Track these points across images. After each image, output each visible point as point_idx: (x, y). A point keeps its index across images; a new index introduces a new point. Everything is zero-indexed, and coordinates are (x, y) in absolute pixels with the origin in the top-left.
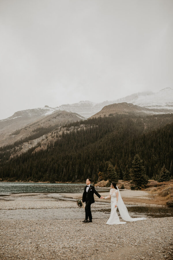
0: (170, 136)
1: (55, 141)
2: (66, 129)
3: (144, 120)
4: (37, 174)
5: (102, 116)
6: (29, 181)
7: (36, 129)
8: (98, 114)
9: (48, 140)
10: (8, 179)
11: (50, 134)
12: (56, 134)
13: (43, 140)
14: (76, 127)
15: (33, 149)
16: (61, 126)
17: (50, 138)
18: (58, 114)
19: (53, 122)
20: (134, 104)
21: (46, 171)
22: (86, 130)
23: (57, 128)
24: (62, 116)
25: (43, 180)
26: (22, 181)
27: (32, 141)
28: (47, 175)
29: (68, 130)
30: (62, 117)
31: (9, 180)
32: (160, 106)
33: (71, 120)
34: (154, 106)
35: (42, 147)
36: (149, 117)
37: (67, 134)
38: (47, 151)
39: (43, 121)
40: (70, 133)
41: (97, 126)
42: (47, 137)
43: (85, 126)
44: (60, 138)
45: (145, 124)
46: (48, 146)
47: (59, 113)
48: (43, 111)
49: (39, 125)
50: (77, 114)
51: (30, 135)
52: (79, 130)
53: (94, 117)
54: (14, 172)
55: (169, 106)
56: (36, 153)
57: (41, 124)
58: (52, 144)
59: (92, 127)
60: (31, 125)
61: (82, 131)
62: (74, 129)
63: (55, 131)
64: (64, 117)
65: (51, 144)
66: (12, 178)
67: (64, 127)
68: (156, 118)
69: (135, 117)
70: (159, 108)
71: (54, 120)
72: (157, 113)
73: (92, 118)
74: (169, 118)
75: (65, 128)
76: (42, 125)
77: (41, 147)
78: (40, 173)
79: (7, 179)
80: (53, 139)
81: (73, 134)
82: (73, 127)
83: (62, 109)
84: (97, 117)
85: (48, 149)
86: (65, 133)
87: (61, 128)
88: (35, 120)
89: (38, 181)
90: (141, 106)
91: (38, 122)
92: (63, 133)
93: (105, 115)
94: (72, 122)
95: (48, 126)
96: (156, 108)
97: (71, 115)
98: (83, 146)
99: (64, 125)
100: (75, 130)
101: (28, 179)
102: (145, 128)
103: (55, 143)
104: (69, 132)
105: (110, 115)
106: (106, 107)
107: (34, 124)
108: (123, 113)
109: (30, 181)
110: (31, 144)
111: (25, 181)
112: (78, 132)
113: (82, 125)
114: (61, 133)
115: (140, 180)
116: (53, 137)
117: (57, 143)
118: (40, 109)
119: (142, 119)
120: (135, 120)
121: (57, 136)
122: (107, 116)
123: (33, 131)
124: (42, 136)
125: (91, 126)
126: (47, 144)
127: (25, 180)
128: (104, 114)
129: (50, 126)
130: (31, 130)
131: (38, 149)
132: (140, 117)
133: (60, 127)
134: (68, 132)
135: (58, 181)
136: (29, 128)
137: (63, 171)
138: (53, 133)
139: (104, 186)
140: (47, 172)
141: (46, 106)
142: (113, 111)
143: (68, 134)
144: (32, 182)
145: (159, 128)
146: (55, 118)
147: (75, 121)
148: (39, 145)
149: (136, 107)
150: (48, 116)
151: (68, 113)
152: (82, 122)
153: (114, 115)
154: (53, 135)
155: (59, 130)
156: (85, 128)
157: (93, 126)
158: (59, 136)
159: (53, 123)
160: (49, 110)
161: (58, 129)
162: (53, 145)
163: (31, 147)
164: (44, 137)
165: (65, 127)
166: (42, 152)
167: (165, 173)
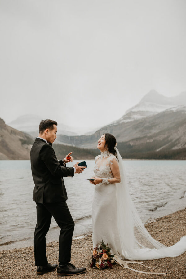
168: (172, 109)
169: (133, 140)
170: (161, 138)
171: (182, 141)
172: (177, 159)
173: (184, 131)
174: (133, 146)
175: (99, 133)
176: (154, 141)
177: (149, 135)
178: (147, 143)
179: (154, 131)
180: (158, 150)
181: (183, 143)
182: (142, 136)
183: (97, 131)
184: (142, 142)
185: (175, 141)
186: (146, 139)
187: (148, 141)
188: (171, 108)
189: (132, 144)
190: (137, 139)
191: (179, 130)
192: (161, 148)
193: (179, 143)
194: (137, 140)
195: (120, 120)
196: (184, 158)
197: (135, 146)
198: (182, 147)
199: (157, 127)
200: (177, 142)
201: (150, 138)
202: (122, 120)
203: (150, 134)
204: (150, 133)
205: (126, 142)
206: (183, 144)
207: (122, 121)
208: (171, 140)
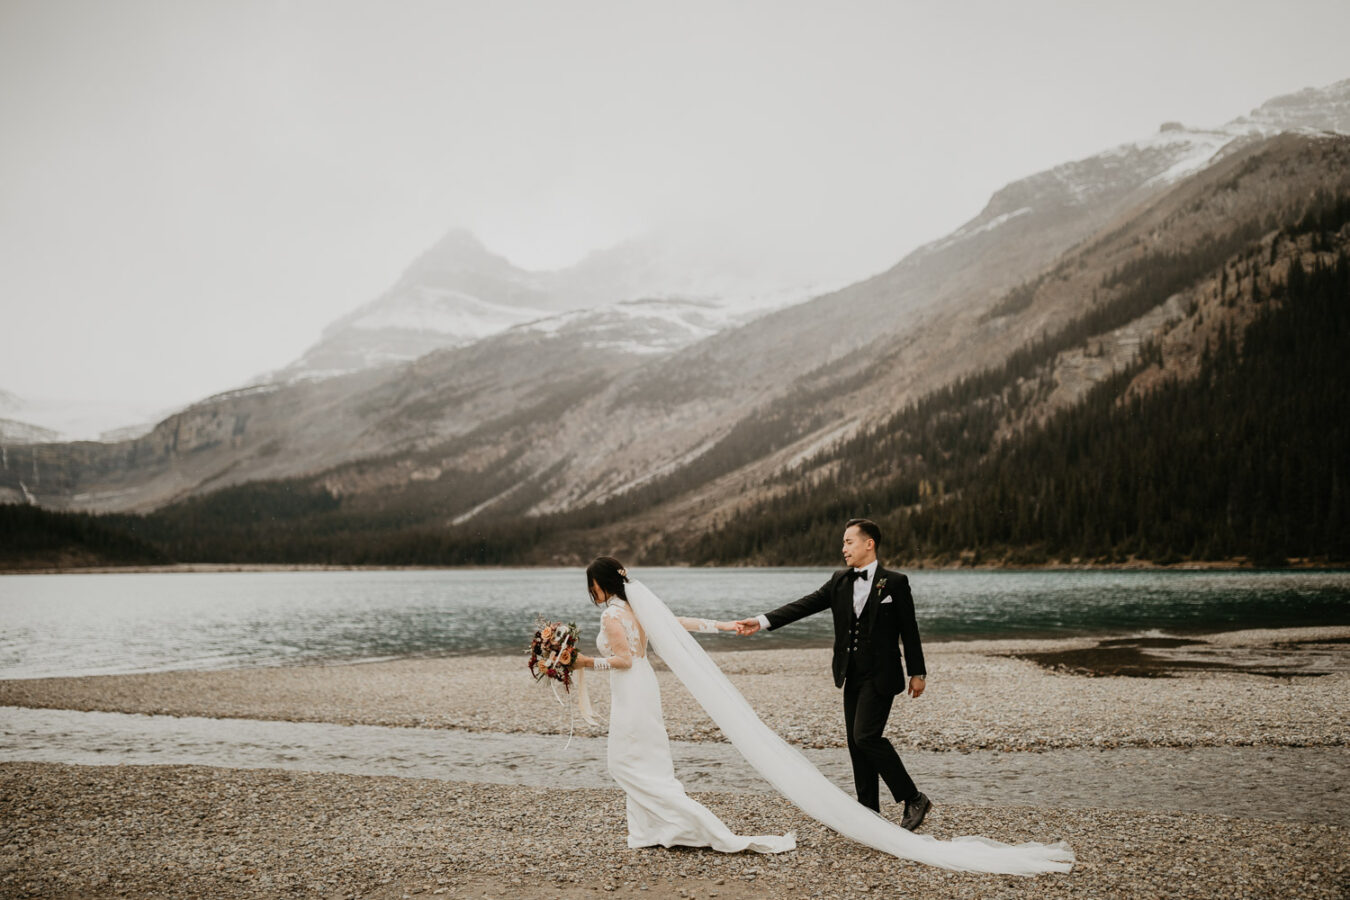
1: (1244, 322)
2: (1314, 240)
4: (1166, 518)
6: (1124, 560)
7: (1120, 266)
9: (1200, 321)
10: (1009, 554)
11: (1213, 285)
12: (1246, 283)
13: (1172, 324)
15: (1117, 383)
16: (1273, 226)
17: (1213, 310)
18: (1252, 161)
19: (1222, 211)
21: (1220, 498)
23: (1252, 243)
24: (1276, 167)
25: (1207, 552)
26: (1082, 562)
27: (1105, 337)
28: (1229, 521)
29: (1327, 247)
30: (1273, 175)
31: (1011, 559)
33: (1337, 184)
35: (1170, 364)
37: (1321, 271)
38: (1201, 385)
39: (1159, 216)
40: (1343, 261)
42: (1193, 309)
44: (1275, 305)
46: (1205, 356)
47: (1257, 153)
48: (1150, 158)
49: (1137, 242)
51: (1089, 305)
54: (1036, 516)
56: (1136, 402)
57: (1151, 233)
58: (1233, 345)
60: (1088, 252)
63: (1241, 267)
64: (1292, 173)
65: (1226, 346)
66: (1028, 548)
67: (1293, 232)
71: (1229, 201)
75: (1305, 240)
76: (1156, 242)
77: (1161, 364)
79: (999, 555)
80: (1235, 311)
83: (1268, 129)
85: (1205, 373)
86: (1309, 269)
87: (1276, 242)
88: (1108, 220)
89: (1179, 561)
91: (1127, 228)
92: (1296, 269)
95: (1190, 239)
97: (1335, 151)
99: (1298, 222)
101: (1115, 549)
103: (1250, 332)
104: (1336, 257)
107: (1108, 240)
109: (1131, 558)
110: (1101, 354)
111: (1104, 563)
114: (1279, 271)
116: (1232, 303)
117: (1259, 334)
118: (1133, 150)
121: (1257, 294)
123: (1108, 284)
124: (1160, 300)
126: (1201, 346)
127: (1101, 554)
129: (1207, 237)
130: (1095, 275)
131: (1148, 381)
133: (1268, 239)
134: (1328, 259)
136: (1083, 265)
138: (1232, 277)
140: (1229, 508)
141: (1166, 128)
143: (1327, 270)
144: (1147, 564)
146: (1233, 186)
148: (1151, 353)
150: (1186, 183)
151: (1316, 141)
154: (1232, 289)
155: (1267, 254)
158: (1266, 290)
159: (1224, 217)
160: (1186, 147)
161: (1260, 250)
162: (1239, 350)
163: (1101, 371)
164: (1173, 305)
165: (1305, 228)
166: (1171, 394)
168: (536, 327)
169: (342, 469)
170: (479, 459)
171: (572, 477)
172: (532, 563)
173: (585, 429)
174: (341, 497)
175: (176, 433)
176: (445, 475)
177: (423, 446)
178: (412, 483)
179: (452, 427)
180: (459, 520)
181: (577, 485)
182: (392, 451)
183: (165, 423)
184: (387, 477)
185: (545, 477)
186: (408, 463)
187: (417, 475)
188: (538, 321)
189: (334, 488)
190: (361, 465)
191: (563, 426)
192: (477, 510)
193: (561, 485)
194: (361, 472)
195: (291, 370)
196: (565, 559)
197: (352, 496)
198: (570, 504)
199: (467, 407)
200: (553, 481)
201: (430, 458)
202: (302, 369)
203: (430, 442)
204: (433, 435)
205: (308, 480)
206: (577, 491)
207: (301, 376)
208: (528, 471)
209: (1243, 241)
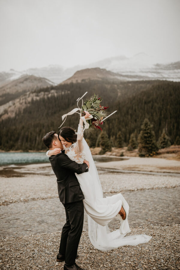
0: (145, 103)
1: (23, 108)
3: (118, 86)
4: (7, 143)
5: (74, 82)
8: (69, 79)
9: (15, 107)
11: (18, 100)
12: (24, 101)
13: (10, 107)
14: (46, 93)
16: (29, 91)
17: (18, 105)
18: (26, 79)
20: (108, 69)
21: (17, 139)
22: (57, 96)
24: (30, 80)
29: (37, 96)
30: (30, 82)
32: (134, 72)
33: (40, 85)
34: (128, 72)
35: (9, 114)
36: (122, 83)
37: (37, 101)
38: (15, 119)
39: (9, 86)
40: (40, 99)
41: (69, 92)
42: (14, 104)
43: (57, 93)
44: (29, 105)
45: (118, 90)
46: (16, 113)
47: (27, 77)
48: (8, 75)
49: (4, 90)
50: (47, 79)
52: (50, 95)
53: (66, 82)
55: (143, 72)
56: (3, 121)
57: (7, 89)
59: (63, 93)
61: (53, 97)
62: (44, 95)
63: (23, 97)
64: (33, 82)
65: (20, 112)
67: (32, 93)
68: (130, 85)
69: (109, 83)
70: (132, 74)
71: (22, 85)
72: (131, 80)
73: (63, 84)
74: (143, 85)
75: (34, 94)
76: (8, 91)
77: (8, 114)
78: (11, 142)
80: (22, 105)
81: (43, 100)
82: (43, 93)
83: (29, 74)
84: (69, 82)
85: (16, 116)
86: (35, 100)
90: (115, 71)
91: (3, 87)
92: (32, 100)
93: (77, 81)
94: (42, 87)
95: (14, 91)
96: (129, 74)
97: (40, 80)
98: (55, 113)
99: (33, 91)
100: (46, 97)
102: (119, 94)
103: (24, 110)
105: (83, 80)
106: (78, 72)
108: (96, 79)
112: (48, 98)
113: (53, 91)
114: (29, 99)
115: (151, 147)
117: (25, 110)
118: (5, 73)
119: (116, 86)
120: (108, 87)
121: (26, 103)
122: (79, 81)
124: (8, 101)
125: (62, 91)
126: (15, 111)
128: (76, 79)
129: (17, 91)
131: (5, 117)
132: (113, 83)
133: (28, 93)
134: (38, 98)
135: (31, 149)
137: (36, 139)
138: (21, 99)
139: (96, 154)
141: (11, 70)
142: (86, 77)
145: (134, 95)
146: (22, 82)
147: (45, 87)
148: (6, 112)
149: (109, 73)
150: (14, 81)
151: (37, 78)
152: (52, 88)
153: (87, 81)
154: (21, 101)
155: (28, 96)
156: (56, 94)
157: (65, 92)
159: (21, 88)
160: (14, 74)
162: (22, 112)
164: (11, 103)
165: (35, 92)
166: (9, 119)
167: (165, 139)
209: (24, 93)
